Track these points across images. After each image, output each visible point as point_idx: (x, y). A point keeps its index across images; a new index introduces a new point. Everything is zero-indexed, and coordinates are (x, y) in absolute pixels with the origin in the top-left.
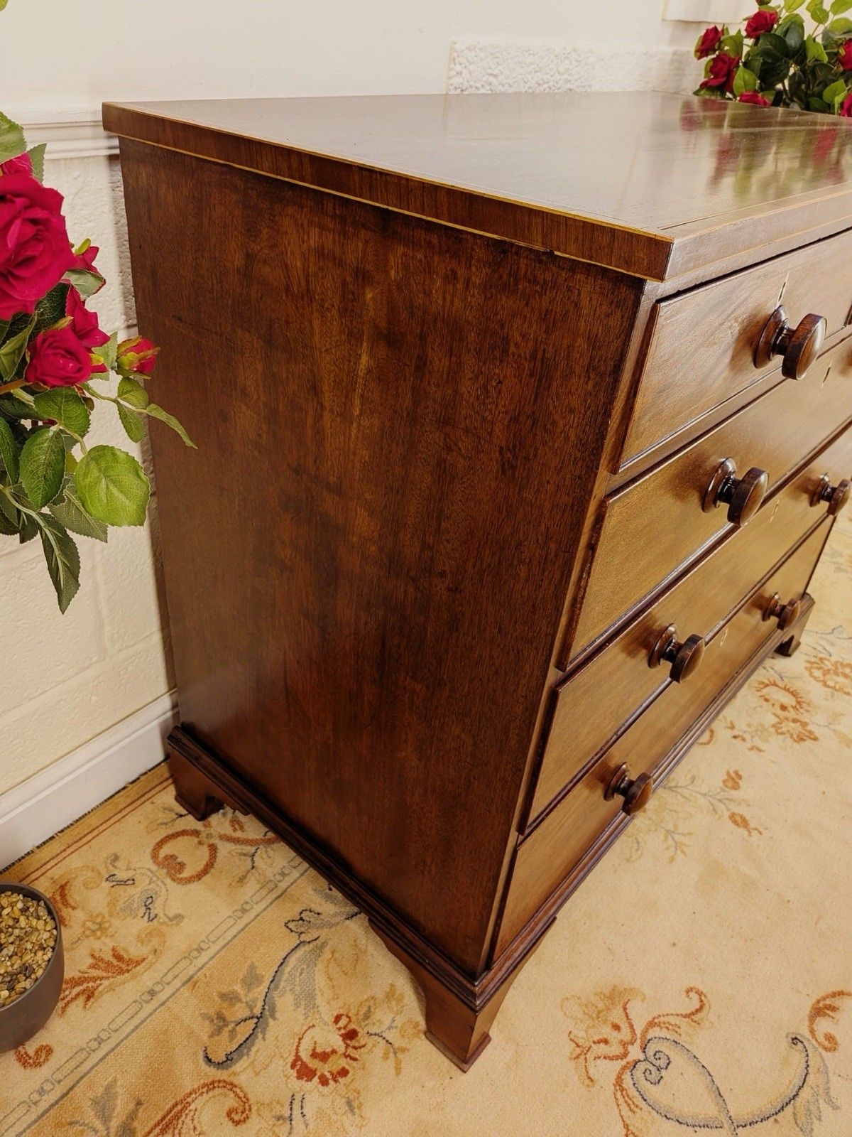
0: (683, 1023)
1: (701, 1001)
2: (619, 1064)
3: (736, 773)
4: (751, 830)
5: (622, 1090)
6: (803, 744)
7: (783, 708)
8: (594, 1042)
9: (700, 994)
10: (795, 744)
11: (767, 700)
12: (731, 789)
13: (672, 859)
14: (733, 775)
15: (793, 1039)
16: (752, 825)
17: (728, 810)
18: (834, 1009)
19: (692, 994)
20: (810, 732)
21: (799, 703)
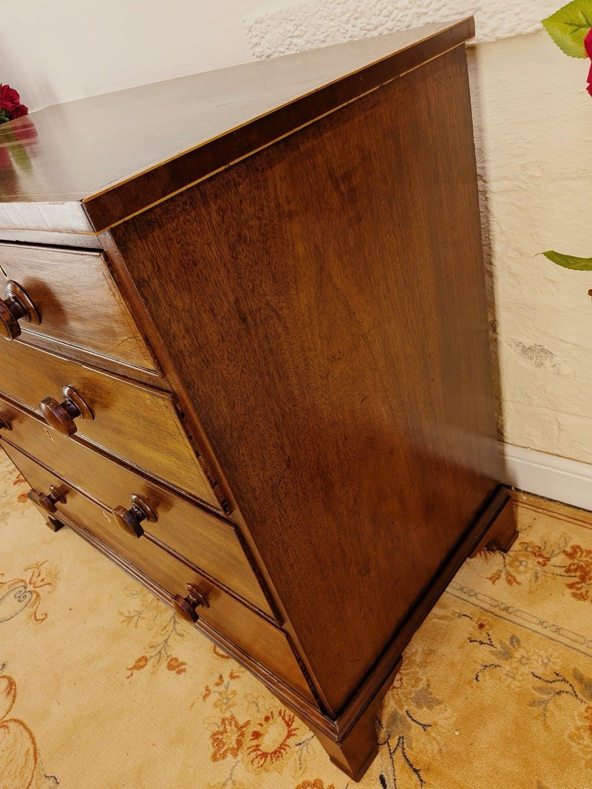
0: (32, 610)
1: (39, 620)
2: (28, 581)
3: (184, 670)
4: (131, 671)
5: (18, 582)
6: (209, 742)
7: (257, 735)
8: (40, 571)
9: (43, 620)
10: (209, 734)
11: (267, 719)
12: (169, 663)
13: (121, 614)
14: (183, 667)
15: (5, 664)
16: (135, 672)
17: (151, 657)
18: (8, 693)
19: (44, 616)
20: (224, 756)
21: (264, 755)
